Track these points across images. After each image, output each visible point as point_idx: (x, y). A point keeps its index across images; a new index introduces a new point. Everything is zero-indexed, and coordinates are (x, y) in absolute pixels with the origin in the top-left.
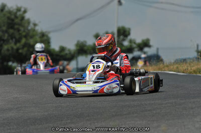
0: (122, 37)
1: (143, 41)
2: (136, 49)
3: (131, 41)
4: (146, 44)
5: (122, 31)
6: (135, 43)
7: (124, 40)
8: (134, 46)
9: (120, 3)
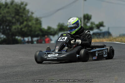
0: (86, 20)
1: (99, 23)
2: (95, 28)
3: (92, 23)
4: (101, 25)
5: (86, 17)
6: (94, 24)
7: (87, 22)
8: (94, 26)
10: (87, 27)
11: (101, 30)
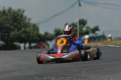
0: (82, 25)
1: (95, 27)
2: (90, 32)
3: (87, 28)
4: (96, 29)
5: (82, 22)
6: (90, 29)
7: (83, 27)
8: (89, 30)
9: (80, 5)
10: (83, 32)
11: (96, 34)
